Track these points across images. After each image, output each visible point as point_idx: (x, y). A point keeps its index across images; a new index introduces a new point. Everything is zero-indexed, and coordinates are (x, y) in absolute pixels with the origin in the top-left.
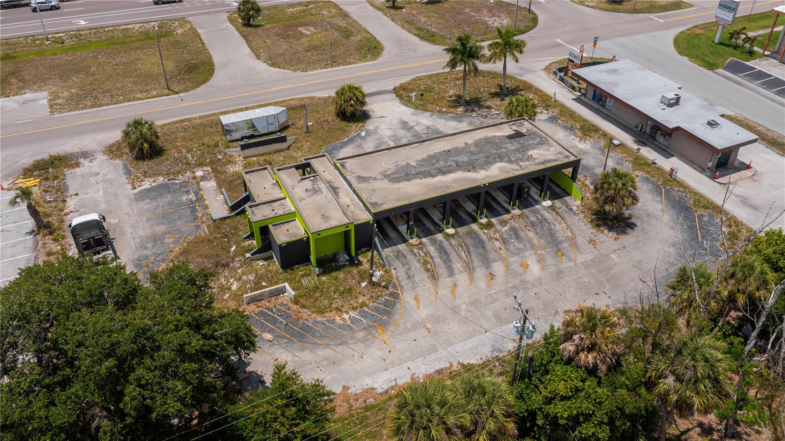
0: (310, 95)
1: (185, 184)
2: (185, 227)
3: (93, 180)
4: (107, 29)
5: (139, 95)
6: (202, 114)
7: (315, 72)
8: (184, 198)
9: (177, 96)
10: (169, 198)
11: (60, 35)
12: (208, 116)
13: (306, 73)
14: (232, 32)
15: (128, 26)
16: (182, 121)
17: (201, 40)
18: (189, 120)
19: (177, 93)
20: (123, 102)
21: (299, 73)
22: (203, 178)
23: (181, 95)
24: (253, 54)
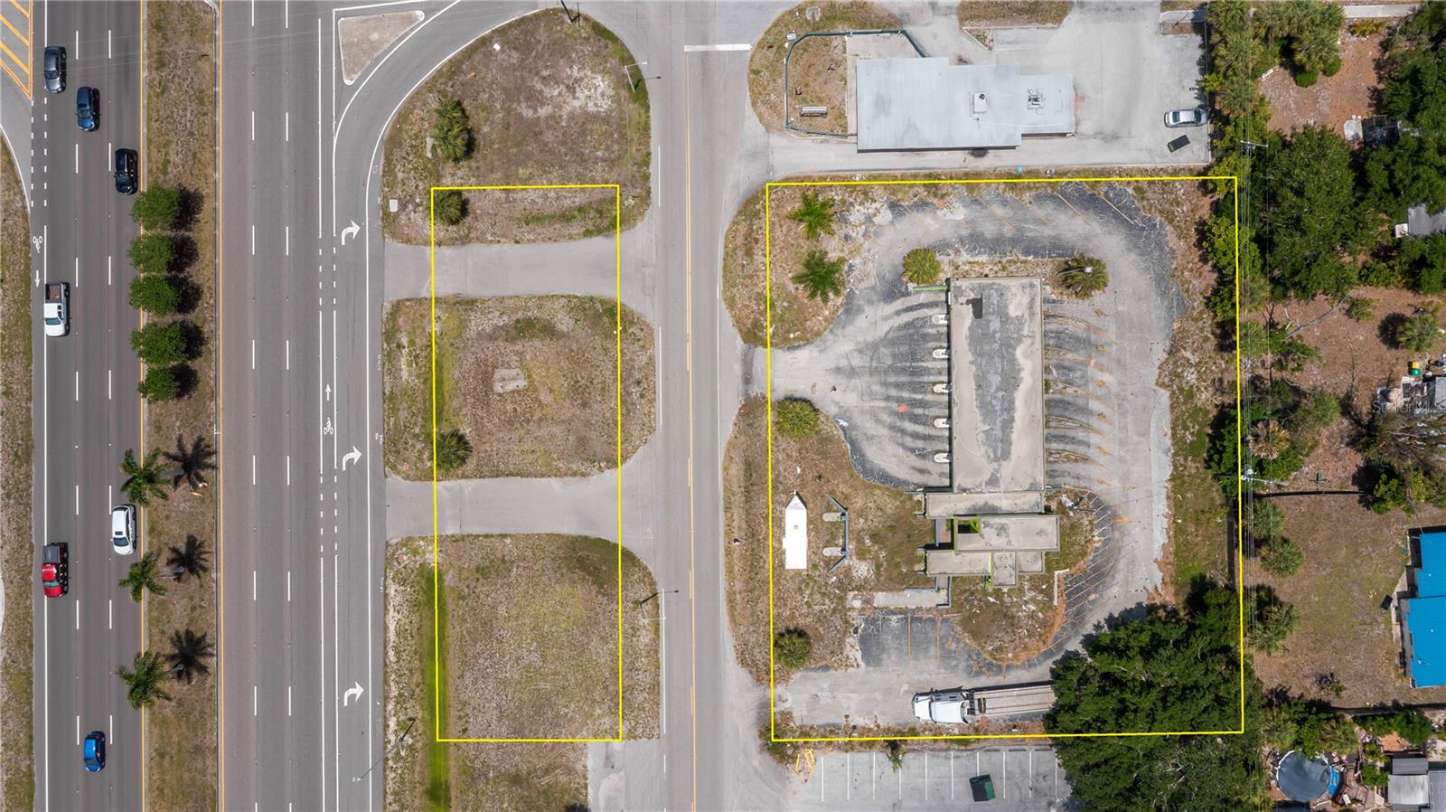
0: (721, 445)
1: (870, 620)
2: (939, 631)
7: (659, 418)
8: (894, 625)
9: (661, 597)
10: (887, 637)
11: (393, 723)
13: (658, 429)
14: (471, 486)
16: (730, 601)
17: (488, 536)
18: (731, 593)
19: (656, 595)
21: (656, 438)
22: (867, 602)
23: (661, 591)
24: (566, 478)
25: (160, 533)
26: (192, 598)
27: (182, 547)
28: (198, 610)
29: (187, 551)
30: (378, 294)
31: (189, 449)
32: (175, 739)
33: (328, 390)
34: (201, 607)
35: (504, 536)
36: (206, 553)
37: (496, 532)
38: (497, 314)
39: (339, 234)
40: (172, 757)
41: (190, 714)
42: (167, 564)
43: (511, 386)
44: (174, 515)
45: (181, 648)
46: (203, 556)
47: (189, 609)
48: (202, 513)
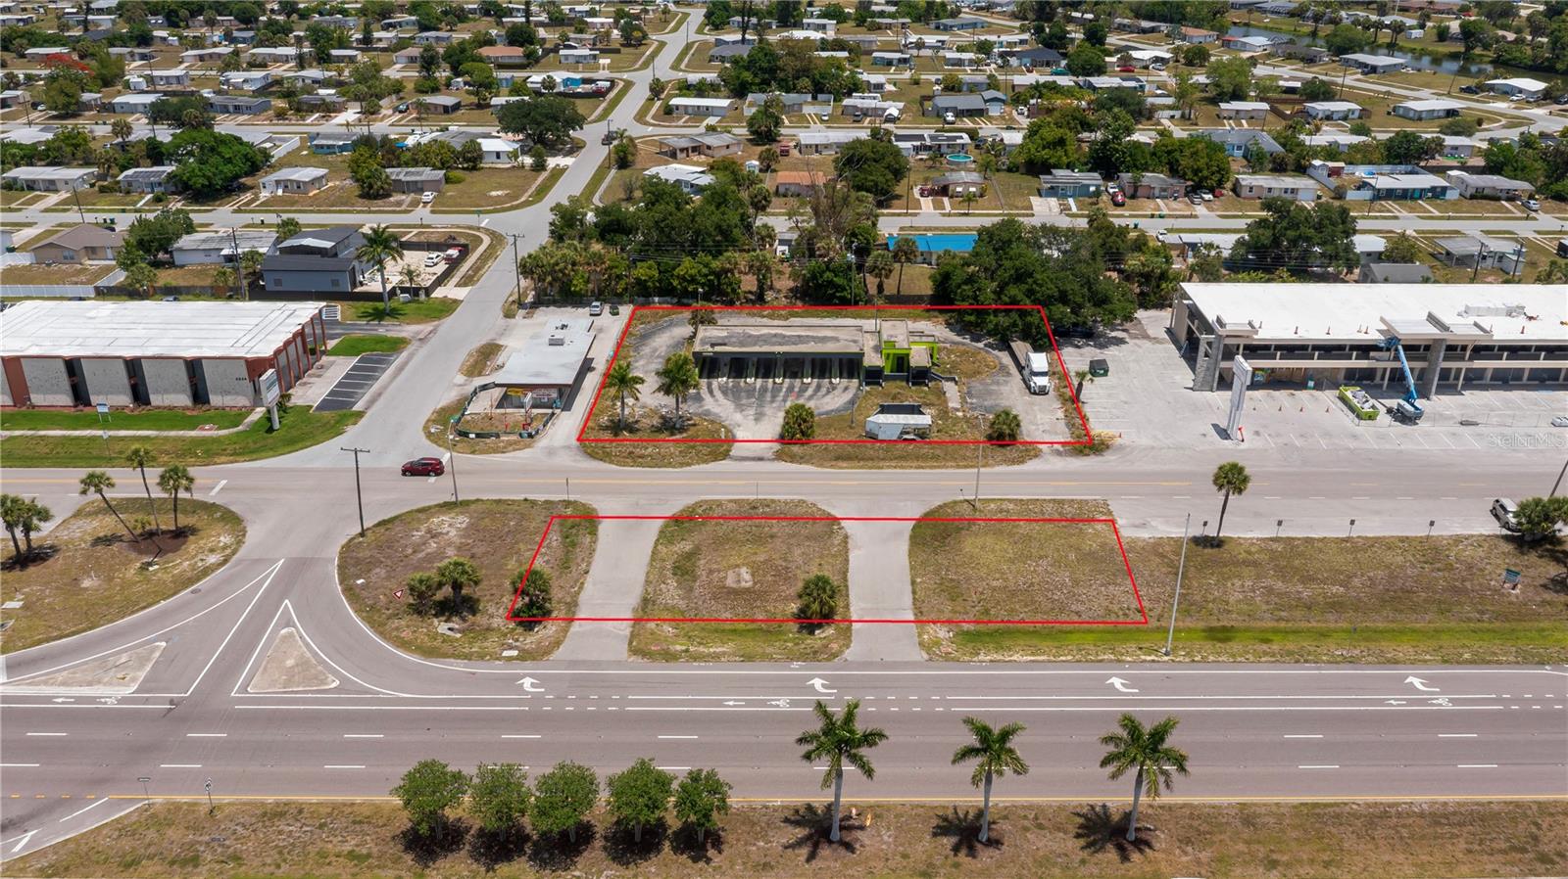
0: (819, 469)
1: (973, 409)
2: (976, 385)
3: (1047, 427)
4: (1069, 658)
5: (1011, 506)
6: (943, 470)
7: (789, 497)
8: (974, 401)
9: (967, 498)
10: (986, 403)
11: (1149, 658)
12: (939, 467)
13: (800, 497)
14: (857, 604)
15: (1032, 658)
16: (966, 467)
17: (914, 592)
18: (958, 467)
19: (967, 501)
20: (1028, 500)
21: (810, 499)
22: (957, 410)
23: (961, 498)
24: (849, 546)
25: (931, 865)
26: (1026, 829)
27: (948, 842)
28: (1041, 821)
29: (955, 834)
30: (619, 664)
31: (801, 832)
32: (1242, 847)
33: (731, 703)
34: (1036, 818)
35: (913, 583)
36: (956, 813)
37: (910, 588)
38: (663, 586)
39: (528, 693)
40: (1272, 851)
41: (1198, 830)
42: (974, 857)
43: (747, 577)
44: (901, 849)
45: (1104, 841)
46: (962, 816)
47: (1043, 832)
48: (895, 817)
